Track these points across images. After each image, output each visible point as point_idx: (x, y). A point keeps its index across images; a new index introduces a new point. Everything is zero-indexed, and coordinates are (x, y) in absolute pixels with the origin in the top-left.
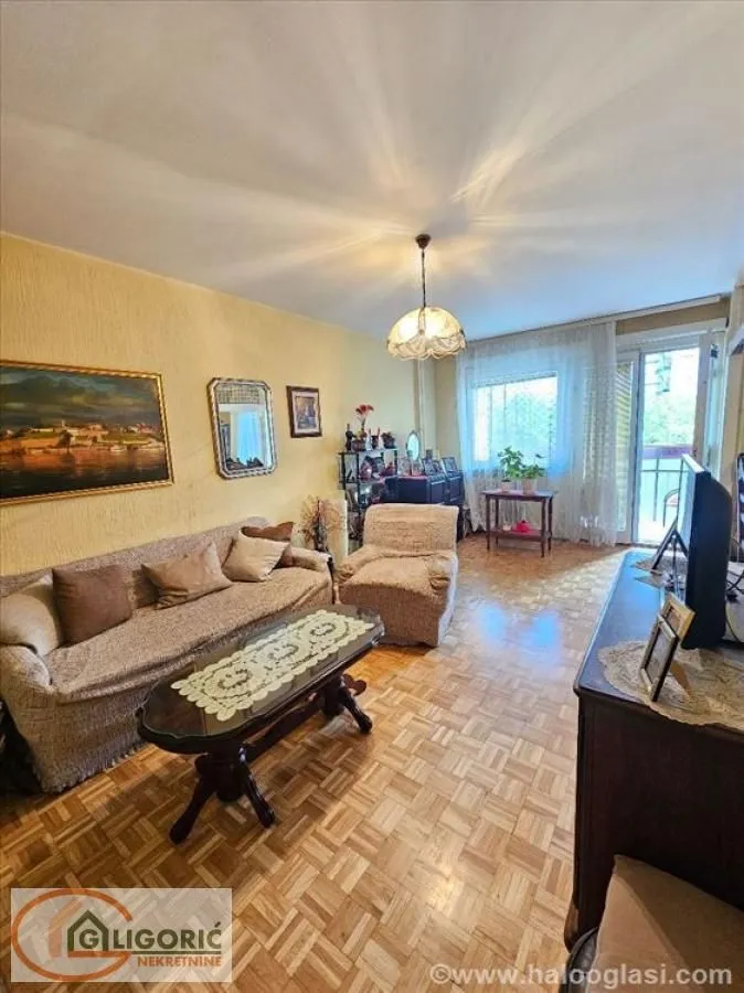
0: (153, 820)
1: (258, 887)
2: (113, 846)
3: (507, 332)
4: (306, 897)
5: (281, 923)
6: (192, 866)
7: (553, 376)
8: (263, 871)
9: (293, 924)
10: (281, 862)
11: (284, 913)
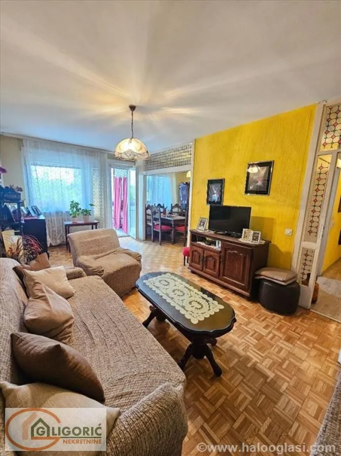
0: (206, 389)
1: (237, 347)
2: (220, 407)
3: (50, 139)
4: (239, 337)
5: (246, 343)
6: (230, 368)
7: (79, 168)
8: (231, 346)
9: (246, 340)
10: (228, 342)
11: (244, 342)
